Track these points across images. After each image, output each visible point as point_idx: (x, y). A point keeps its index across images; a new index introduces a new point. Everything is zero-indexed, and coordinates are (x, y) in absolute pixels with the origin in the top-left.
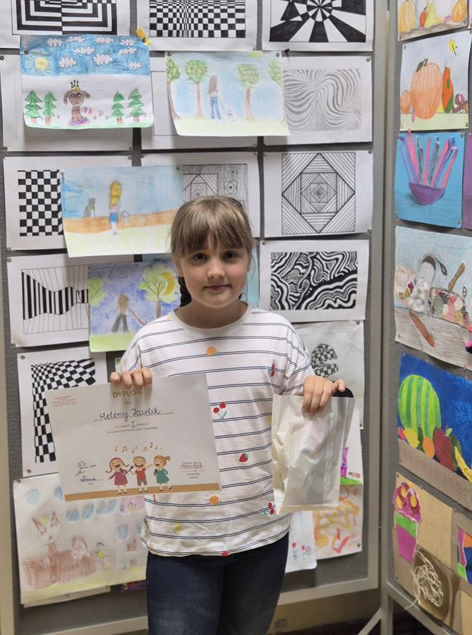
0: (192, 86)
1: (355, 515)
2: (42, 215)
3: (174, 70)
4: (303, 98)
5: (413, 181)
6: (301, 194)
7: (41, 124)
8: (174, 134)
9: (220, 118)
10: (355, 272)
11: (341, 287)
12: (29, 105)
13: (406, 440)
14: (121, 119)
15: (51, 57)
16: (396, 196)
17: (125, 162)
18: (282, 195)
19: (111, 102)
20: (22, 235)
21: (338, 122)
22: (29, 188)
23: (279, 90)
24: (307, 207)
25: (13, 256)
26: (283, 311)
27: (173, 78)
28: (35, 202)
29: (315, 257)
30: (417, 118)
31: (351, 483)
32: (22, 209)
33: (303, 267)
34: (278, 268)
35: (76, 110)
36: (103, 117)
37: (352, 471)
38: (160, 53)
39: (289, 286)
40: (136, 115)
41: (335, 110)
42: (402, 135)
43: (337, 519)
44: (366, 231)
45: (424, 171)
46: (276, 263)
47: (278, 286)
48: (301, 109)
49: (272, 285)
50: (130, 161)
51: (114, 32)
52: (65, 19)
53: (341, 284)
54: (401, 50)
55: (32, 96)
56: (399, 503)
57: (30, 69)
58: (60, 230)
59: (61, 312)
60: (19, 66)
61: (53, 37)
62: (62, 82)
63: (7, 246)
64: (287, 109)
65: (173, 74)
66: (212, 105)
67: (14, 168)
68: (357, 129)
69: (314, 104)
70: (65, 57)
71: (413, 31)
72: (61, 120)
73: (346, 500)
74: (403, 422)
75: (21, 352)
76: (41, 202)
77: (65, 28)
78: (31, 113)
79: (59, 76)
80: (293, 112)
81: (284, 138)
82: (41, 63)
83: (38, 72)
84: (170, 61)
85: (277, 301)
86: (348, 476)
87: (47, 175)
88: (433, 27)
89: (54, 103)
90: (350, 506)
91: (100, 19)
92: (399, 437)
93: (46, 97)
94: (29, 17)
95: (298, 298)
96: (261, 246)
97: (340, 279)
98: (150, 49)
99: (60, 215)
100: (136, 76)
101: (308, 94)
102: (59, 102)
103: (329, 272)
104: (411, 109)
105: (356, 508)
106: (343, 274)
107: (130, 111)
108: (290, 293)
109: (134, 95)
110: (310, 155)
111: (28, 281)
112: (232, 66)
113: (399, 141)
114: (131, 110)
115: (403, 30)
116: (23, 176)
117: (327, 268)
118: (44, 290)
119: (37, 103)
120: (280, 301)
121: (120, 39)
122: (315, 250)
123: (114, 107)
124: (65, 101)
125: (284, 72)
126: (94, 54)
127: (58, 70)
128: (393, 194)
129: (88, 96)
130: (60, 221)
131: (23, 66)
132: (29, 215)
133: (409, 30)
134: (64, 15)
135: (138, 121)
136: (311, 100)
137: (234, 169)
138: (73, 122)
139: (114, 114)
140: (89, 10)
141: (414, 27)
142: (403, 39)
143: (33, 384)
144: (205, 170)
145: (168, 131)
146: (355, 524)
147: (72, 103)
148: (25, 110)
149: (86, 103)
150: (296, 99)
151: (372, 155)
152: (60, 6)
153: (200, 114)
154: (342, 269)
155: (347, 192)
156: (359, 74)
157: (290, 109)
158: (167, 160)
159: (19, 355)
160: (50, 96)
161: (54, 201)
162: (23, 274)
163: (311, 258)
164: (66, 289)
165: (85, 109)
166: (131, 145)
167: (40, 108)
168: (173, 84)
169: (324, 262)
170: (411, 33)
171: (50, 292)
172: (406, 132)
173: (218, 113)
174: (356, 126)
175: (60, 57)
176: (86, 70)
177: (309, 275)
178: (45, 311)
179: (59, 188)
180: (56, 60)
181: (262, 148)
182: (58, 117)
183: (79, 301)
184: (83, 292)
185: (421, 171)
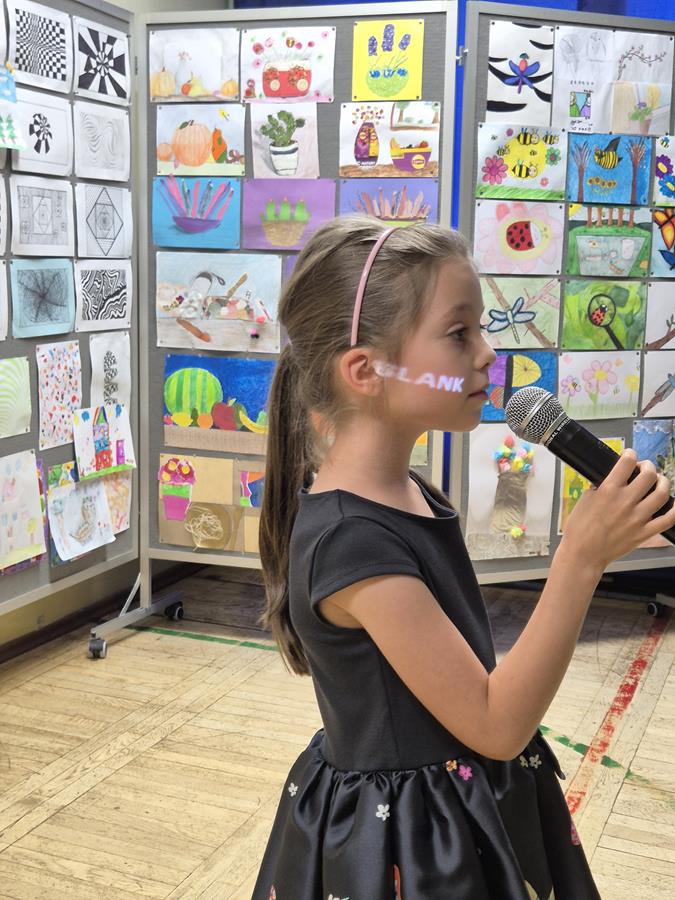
5: (177, 215)
10: (125, 287)
11: (118, 300)
30: (181, 165)
44: (125, 254)
45: (192, 206)
53: (118, 297)
71: (171, 96)
88: (200, 97)
97: (118, 293)
104: (173, 158)
106: (119, 289)
113: (156, 183)
115: (157, 93)
128: (150, 225)
133: (166, 95)
141: (172, 93)
142: (157, 101)
151: (129, 192)
155: (120, 223)
170: (168, 97)
172: (167, 176)
185: (188, 207)
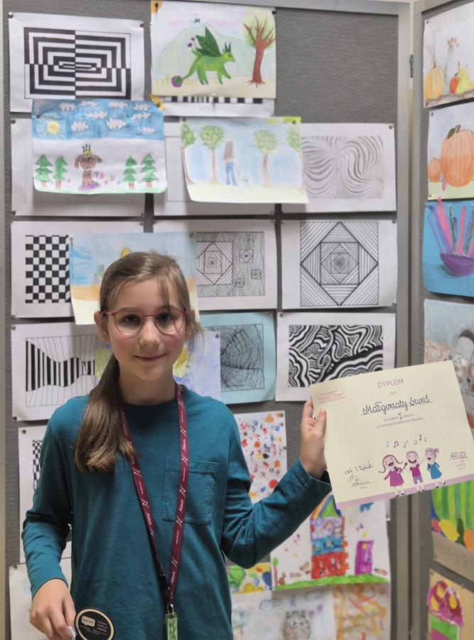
0: (206, 152)
1: (382, 617)
2: (49, 281)
3: (189, 136)
4: (323, 166)
5: (445, 252)
6: (321, 264)
7: (51, 188)
8: (188, 200)
9: (235, 184)
10: (380, 347)
11: (365, 364)
12: (39, 169)
13: (442, 533)
14: (133, 184)
15: (64, 121)
16: (424, 268)
17: (136, 228)
18: (301, 265)
19: (123, 167)
20: (27, 301)
21: (359, 190)
22: (36, 254)
23: (297, 156)
24: (327, 278)
25: (17, 323)
26: (302, 388)
27: (188, 143)
28: (42, 268)
29: (336, 331)
30: (448, 186)
31: (376, 581)
32: (29, 274)
33: (324, 342)
34: (297, 342)
35: (87, 175)
36: (114, 182)
37: (378, 567)
38: (175, 119)
39: (308, 361)
40: (149, 180)
41: (356, 179)
42: (431, 204)
43: (361, 622)
44: (390, 305)
45: (458, 240)
46: (294, 337)
47: (297, 362)
48: (320, 177)
49: (290, 360)
50: (142, 227)
51: (128, 96)
52: (78, 84)
53: (365, 360)
54: (428, 117)
55: (43, 160)
56: (434, 605)
57: (42, 133)
58: (67, 297)
59: (66, 384)
60: (30, 130)
61: (66, 101)
62: (74, 146)
63: (12, 314)
64: (306, 176)
65: (187, 139)
66: (228, 171)
67: (21, 232)
68: (380, 197)
69: (334, 171)
70: (77, 121)
71: (440, 98)
72: (72, 184)
73: (372, 600)
74: (438, 512)
75: (22, 426)
76: (49, 268)
77: (78, 93)
78: (41, 177)
79: (71, 140)
80: (312, 179)
81: (303, 206)
82: (53, 127)
83: (49, 136)
84: (185, 126)
85: (296, 378)
86: (374, 573)
87: (56, 241)
88: (466, 93)
89: (65, 167)
90: (376, 607)
91: (114, 83)
92: (433, 529)
93: (57, 161)
94: (42, 82)
95: (319, 374)
96: (279, 318)
97: (364, 354)
98: (165, 114)
99: (67, 282)
100: (149, 141)
101: (328, 162)
102: (70, 167)
103: (352, 347)
104: (442, 176)
105: (383, 610)
106: (367, 349)
107: (143, 177)
108: (310, 369)
109: (147, 160)
110: (330, 223)
111: (32, 350)
112: (249, 132)
113: (427, 211)
114: (144, 174)
115: (430, 97)
116: (31, 241)
117: (350, 343)
118: (49, 360)
119: (48, 167)
120: (299, 377)
121: (134, 104)
122: (337, 324)
123: (126, 171)
124: (76, 165)
125: (303, 138)
126: (107, 119)
127: (70, 134)
128: (421, 265)
129: (100, 160)
130: (68, 288)
131: (34, 130)
132: (36, 282)
133: (437, 97)
134: (78, 79)
135: (150, 186)
136: (331, 168)
137: (250, 237)
138: (84, 186)
139: (125, 179)
140: (104, 75)
141: (443, 94)
142: (429, 106)
143: (34, 461)
144: (219, 237)
145: (181, 197)
146: (382, 629)
147: (83, 167)
148: (35, 174)
149: (97, 167)
150: (316, 166)
151: (395, 225)
152: (73, 71)
153: (214, 180)
154: (366, 344)
155: (371, 264)
156: (381, 142)
157: (309, 176)
158: (179, 227)
159: (20, 429)
160: (61, 160)
161: (62, 267)
162: (27, 343)
163: (333, 332)
164: (72, 360)
165: (97, 174)
166: (143, 211)
167: (50, 172)
168: (188, 150)
169: (346, 337)
170: (439, 99)
171: (55, 363)
172: (436, 201)
173: (234, 180)
174: (379, 195)
175: (72, 122)
176: (98, 134)
177: (331, 350)
178: (49, 383)
179: (67, 253)
180: (69, 124)
181: (280, 216)
182: (69, 181)
183: (86, 372)
184: (89, 363)
185: (454, 241)
